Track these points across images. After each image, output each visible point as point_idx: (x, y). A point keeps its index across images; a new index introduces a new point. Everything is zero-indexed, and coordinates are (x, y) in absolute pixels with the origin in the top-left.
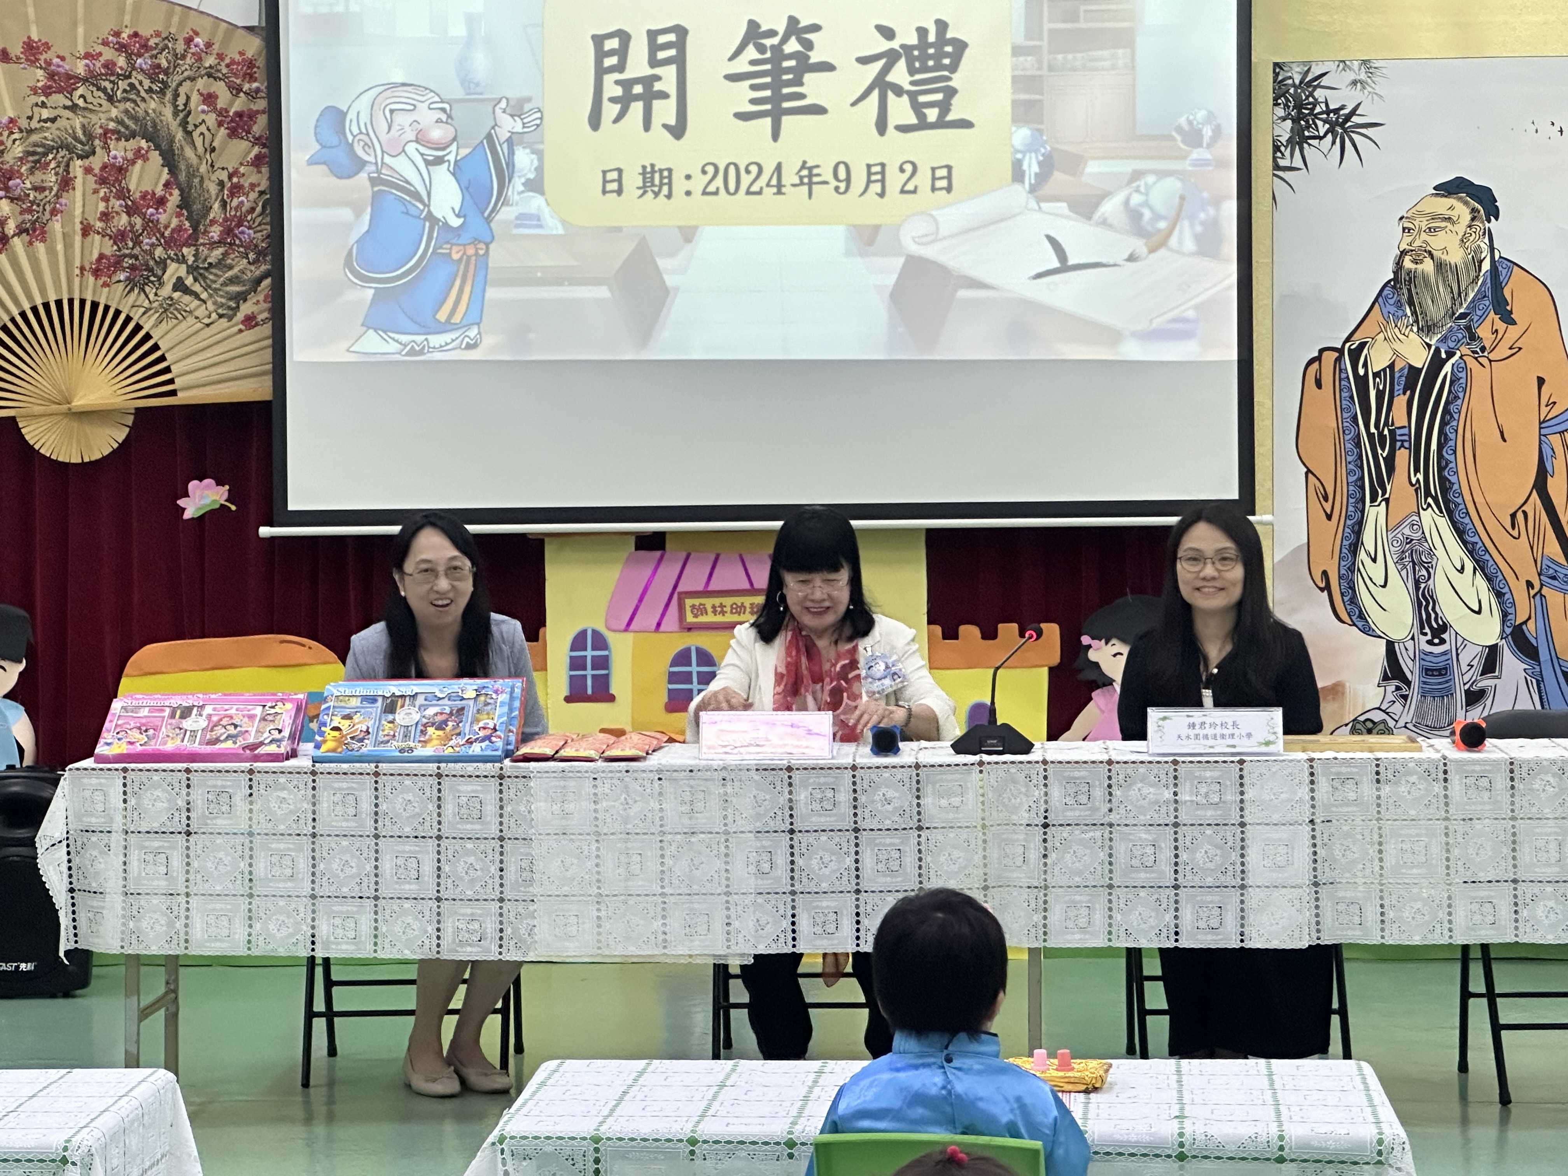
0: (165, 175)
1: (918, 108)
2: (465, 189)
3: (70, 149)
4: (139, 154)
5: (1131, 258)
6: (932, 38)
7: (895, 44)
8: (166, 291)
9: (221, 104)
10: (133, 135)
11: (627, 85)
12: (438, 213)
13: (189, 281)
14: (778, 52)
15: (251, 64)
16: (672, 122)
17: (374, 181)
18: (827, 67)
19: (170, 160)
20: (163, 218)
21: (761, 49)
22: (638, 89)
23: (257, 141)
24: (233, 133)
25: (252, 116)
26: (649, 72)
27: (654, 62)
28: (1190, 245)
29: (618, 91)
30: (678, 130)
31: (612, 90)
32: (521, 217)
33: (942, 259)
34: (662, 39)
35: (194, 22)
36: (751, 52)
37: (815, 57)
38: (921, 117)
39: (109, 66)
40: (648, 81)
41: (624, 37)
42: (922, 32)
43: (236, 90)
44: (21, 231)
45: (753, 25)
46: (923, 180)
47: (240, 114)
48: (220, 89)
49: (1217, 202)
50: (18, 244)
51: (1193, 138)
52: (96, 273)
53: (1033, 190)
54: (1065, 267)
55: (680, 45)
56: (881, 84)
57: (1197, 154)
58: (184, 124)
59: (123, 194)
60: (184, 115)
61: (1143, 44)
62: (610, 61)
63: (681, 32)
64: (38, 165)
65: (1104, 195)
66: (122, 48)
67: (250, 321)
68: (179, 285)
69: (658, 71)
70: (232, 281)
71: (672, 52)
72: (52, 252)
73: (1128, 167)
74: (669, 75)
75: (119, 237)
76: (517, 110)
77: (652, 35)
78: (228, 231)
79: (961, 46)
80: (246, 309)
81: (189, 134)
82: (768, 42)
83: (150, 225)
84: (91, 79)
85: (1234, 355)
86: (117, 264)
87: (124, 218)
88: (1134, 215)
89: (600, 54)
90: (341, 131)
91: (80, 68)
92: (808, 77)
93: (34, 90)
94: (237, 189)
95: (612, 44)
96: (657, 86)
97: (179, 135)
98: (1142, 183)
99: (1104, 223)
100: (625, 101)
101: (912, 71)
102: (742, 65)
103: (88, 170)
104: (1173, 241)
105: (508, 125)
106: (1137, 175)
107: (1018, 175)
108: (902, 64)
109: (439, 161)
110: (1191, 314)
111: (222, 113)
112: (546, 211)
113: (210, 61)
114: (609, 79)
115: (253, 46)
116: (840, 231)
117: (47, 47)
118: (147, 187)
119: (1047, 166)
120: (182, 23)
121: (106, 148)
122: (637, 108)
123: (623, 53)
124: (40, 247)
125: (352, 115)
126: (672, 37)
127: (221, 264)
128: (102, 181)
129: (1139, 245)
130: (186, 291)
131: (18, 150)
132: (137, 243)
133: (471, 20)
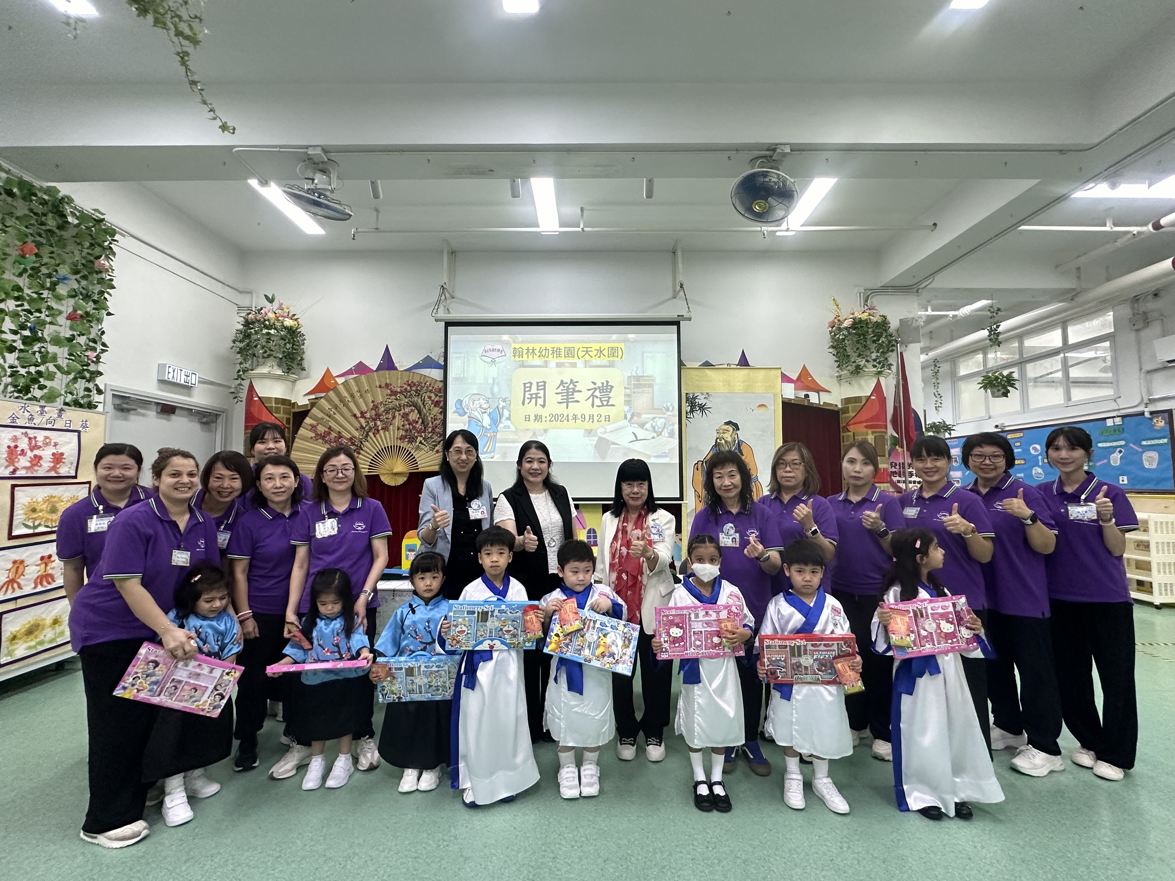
0: (418, 416)
1: (601, 401)
2: (492, 419)
3: (395, 409)
4: (412, 410)
5: (653, 438)
6: (605, 385)
7: (596, 386)
8: (417, 443)
9: (433, 398)
10: (411, 406)
11: (531, 395)
12: (484, 425)
13: (423, 441)
14: (568, 388)
15: (440, 389)
16: (542, 404)
17: (469, 417)
18: (580, 391)
19: (420, 412)
20: (417, 426)
21: (564, 387)
22: (534, 396)
23: (441, 408)
24: (435, 406)
25: (440, 402)
26: (536, 392)
27: (538, 390)
28: (667, 435)
29: (529, 396)
30: (543, 406)
31: (527, 396)
32: (505, 426)
33: (607, 438)
34: (540, 384)
35: (427, 379)
36: (561, 387)
37: (577, 389)
38: (602, 403)
39: (406, 389)
40: (536, 394)
41: (531, 383)
42: (603, 383)
43: (436, 395)
44: (382, 429)
45: (562, 381)
46: (603, 418)
47: (437, 401)
48: (433, 395)
49: (673, 425)
50: (381, 432)
51: (667, 409)
52: (401, 439)
53: (629, 421)
54: (637, 440)
55: (544, 386)
56: (592, 395)
57: (669, 413)
58: (423, 403)
59: (408, 420)
60: (423, 401)
61: (656, 387)
62: (527, 389)
63: (545, 382)
64: (388, 413)
65: (646, 423)
66: (409, 385)
67: (437, 451)
68: (421, 442)
69: (539, 392)
70: (433, 442)
71: (543, 387)
72: (390, 434)
73: (652, 416)
74: (541, 394)
75: (406, 431)
76: (504, 401)
77: (538, 383)
78: (433, 429)
79: (612, 387)
80: (437, 448)
81: (424, 406)
82: (566, 385)
83: (414, 428)
84: (401, 392)
85: (678, 462)
86: (405, 437)
87: (408, 426)
88: (654, 428)
89: (525, 387)
90: (461, 405)
91: (399, 390)
92: (575, 394)
93: (387, 395)
94: (436, 419)
95: (528, 385)
96: (539, 395)
97: (422, 406)
98: (655, 420)
99: (646, 429)
100: (531, 399)
101: (600, 393)
102: (559, 391)
103: (399, 414)
104: (663, 434)
105: (502, 404)
106: (654, 418)
107: (626, 418)
108: (598, 390)
109: (485, 412)
110: (667, 451)
111: (433, 401)
112: (511, 426)
113: (431, 388)
114: (527, 393)
115: (441, 385)
116: (583, 431)
117: (391, 385)
118: (414, 418)
119: (633, 415)
120: (424, 379)
121: (404, 409)
122: (534, 400)
123: (530, 387)
124: (387, 433)
125: (464, 401)
126: (542, 384)
127: (431, 437)
128: (403, 417)
129: (655, 435)
130: (422, 444)
131: (383, 409)
132: (411, 432)
133: (494, 379)
